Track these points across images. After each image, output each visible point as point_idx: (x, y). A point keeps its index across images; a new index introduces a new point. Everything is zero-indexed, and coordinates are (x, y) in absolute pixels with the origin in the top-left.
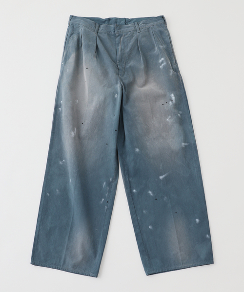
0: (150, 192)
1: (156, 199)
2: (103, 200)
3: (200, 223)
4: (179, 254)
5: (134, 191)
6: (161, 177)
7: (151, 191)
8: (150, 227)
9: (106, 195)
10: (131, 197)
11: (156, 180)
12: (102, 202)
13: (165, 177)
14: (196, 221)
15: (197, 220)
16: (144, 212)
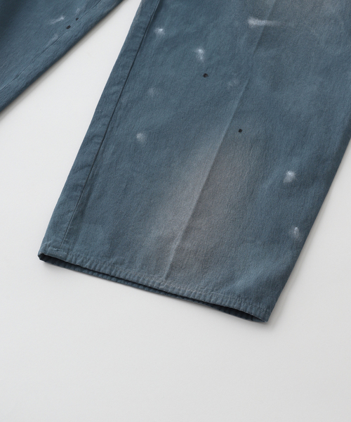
0: (200, 51)
1: (205, 75)
2: (62, 18)
3: (293, 184)
4: (174, 246)
5: (161, 30)
6: (253, 22)
7: (204, 48)
8: (139, 136)
9: (78, 10)
10: (138, 40)
11: (237, 23)
12: (53, 22)
13: (266, 28)
14: (284, 176)
15: (290, 175)
16: (151, 91)
